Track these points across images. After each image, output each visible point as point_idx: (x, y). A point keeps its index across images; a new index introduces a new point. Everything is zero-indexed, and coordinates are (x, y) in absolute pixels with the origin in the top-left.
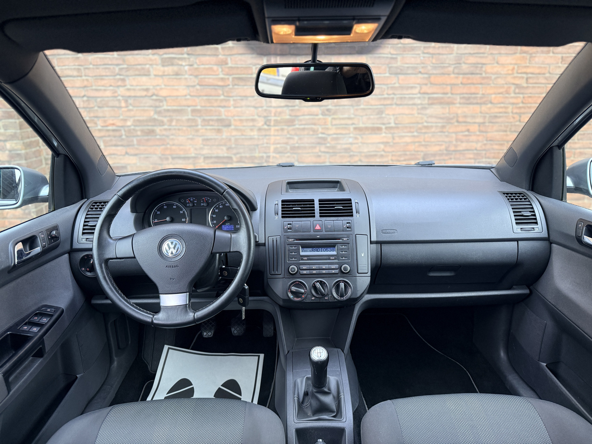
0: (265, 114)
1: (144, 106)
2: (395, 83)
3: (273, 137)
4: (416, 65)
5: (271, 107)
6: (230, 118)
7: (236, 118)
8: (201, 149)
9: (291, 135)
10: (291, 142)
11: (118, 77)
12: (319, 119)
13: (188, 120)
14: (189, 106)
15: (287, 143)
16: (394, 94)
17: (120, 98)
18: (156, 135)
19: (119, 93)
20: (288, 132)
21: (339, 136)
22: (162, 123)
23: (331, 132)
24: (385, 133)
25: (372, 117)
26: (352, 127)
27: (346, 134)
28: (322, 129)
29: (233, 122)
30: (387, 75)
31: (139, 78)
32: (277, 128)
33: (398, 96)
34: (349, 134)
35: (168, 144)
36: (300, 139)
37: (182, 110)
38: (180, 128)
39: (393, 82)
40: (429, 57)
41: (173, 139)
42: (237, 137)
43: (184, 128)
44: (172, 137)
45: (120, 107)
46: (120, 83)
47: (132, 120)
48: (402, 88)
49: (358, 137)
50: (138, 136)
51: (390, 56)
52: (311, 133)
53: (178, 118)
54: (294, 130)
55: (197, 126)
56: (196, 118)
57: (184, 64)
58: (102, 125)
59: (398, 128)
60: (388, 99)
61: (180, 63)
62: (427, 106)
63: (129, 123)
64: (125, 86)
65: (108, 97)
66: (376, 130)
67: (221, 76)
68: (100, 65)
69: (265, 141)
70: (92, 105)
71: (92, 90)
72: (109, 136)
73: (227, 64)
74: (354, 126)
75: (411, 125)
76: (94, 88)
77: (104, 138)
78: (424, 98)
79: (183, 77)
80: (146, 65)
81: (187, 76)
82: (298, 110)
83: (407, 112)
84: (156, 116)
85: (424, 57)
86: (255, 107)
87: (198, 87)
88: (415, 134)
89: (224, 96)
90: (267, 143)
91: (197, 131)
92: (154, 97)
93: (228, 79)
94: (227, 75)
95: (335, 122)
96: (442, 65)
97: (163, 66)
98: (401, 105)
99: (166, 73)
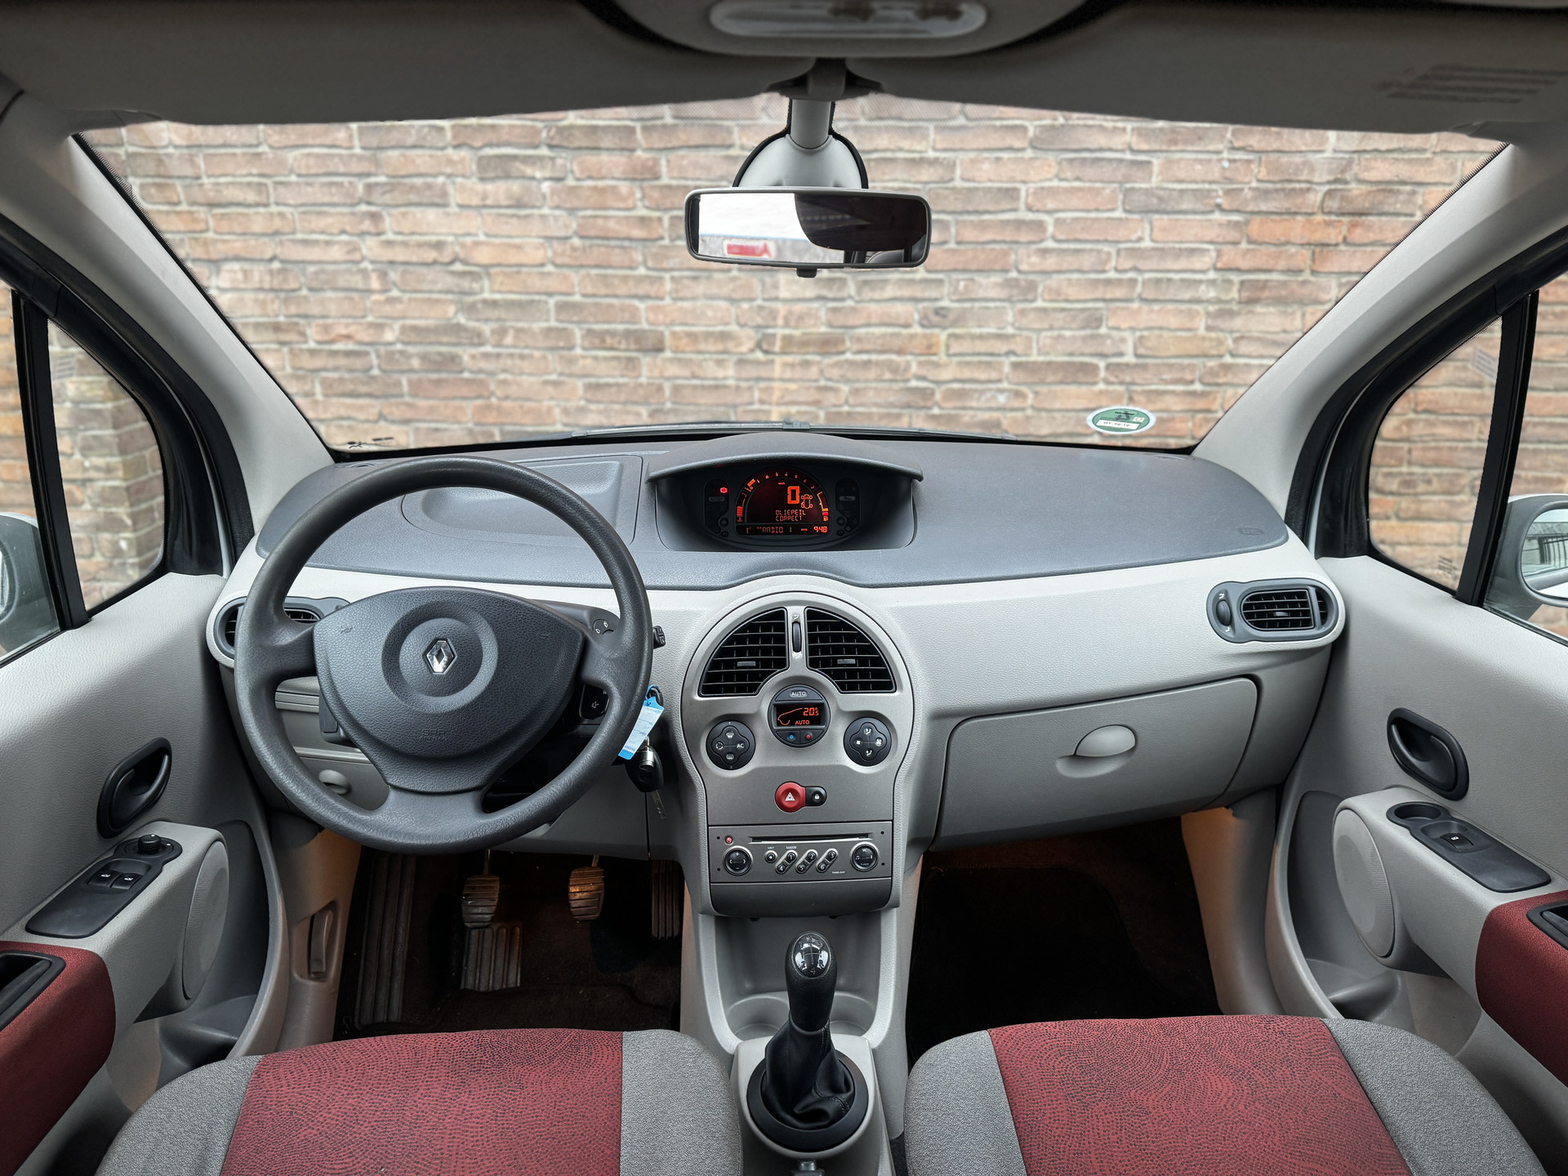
0: (759, 321)
1: (430, 291)
2: (1140, 239)
3: (777, 385)
4: (1207, 186)
5: (776, 299)
6: (661, 328)
7: (678, 329)
8: (582, 410)
9: (829, 379)
10: (830, 398)
11: (363, 208)
12: (912, 337)
13: (550, 330)
14: (550, 294)
15: (816, 403)
16: (1135, 269)
17: (366, 265)
18: (461, 371)
19: (365, 251)
20: (821, 372)
21: (967, 386)
22: (477, 339)
23: (945, 375)
24: (1107, 382)
25: (1068, 333)
26: (1007, 362)
27: (990, 381)
28: (920, 364)
29: (668, 341)
30: (1119, 214)
31: (417, 210)
32: (790, 359)
33: (1147, 276)
34: (999, 381)
35: (492, 394)
36: (855, 392)
37: (532, 302)
38: (527, 351)
39: (1134, 237)
40: (1249, 161)
41: (504, 382)
42: (679, 382)
43: (537, 354)
44: (502, 376)
45: (369, 291)
46: (367, 225)
47: (397, 326)
48: (1161, 252)
49: (1024, 389)
50: (412, 371)
51: (1128, 156)
52: (888, 375)
53: (521, 325)
54: (836, 364)
55: (571, 348)
56: (569, 326)
57: (538, 175)
58: (319, 338)
59: (1144, 367)
60: (1119, 282)
61: (529, 171)
62: (1235, 307)
63: (389, 336)
64: (379, 234)
65: (335, 262)
66: (1080, 372)
67: (642, 212)
68: (317, 175)
69: (757, 395)
70: (293, 285)
71: (294, 241)
72: (336, 369)
73: (657, 177)
74: (1013, 359)
75: (1186, 361)
76: (299, 236)
77: (324, 374)
78: (1229, 282)
79: (536, 212)
80: (435, 176)
81: (546, 211)
82: (854, 310)
83: (1174, 322)
84: (462, 319)
85: (1232, 161)
86: (732, 300)
87: (576, 242)
88: (1198, 387)
89: (648, 268)
90: (762, 402)
91: (571, 361)
92: (458, 267)
93: (660, 219)
94: (657, 209)
95: (956, 348)
96: (1288, 186)
97: (482, 179)
98: (1156, 301)
99: (489, 202)
